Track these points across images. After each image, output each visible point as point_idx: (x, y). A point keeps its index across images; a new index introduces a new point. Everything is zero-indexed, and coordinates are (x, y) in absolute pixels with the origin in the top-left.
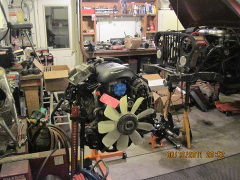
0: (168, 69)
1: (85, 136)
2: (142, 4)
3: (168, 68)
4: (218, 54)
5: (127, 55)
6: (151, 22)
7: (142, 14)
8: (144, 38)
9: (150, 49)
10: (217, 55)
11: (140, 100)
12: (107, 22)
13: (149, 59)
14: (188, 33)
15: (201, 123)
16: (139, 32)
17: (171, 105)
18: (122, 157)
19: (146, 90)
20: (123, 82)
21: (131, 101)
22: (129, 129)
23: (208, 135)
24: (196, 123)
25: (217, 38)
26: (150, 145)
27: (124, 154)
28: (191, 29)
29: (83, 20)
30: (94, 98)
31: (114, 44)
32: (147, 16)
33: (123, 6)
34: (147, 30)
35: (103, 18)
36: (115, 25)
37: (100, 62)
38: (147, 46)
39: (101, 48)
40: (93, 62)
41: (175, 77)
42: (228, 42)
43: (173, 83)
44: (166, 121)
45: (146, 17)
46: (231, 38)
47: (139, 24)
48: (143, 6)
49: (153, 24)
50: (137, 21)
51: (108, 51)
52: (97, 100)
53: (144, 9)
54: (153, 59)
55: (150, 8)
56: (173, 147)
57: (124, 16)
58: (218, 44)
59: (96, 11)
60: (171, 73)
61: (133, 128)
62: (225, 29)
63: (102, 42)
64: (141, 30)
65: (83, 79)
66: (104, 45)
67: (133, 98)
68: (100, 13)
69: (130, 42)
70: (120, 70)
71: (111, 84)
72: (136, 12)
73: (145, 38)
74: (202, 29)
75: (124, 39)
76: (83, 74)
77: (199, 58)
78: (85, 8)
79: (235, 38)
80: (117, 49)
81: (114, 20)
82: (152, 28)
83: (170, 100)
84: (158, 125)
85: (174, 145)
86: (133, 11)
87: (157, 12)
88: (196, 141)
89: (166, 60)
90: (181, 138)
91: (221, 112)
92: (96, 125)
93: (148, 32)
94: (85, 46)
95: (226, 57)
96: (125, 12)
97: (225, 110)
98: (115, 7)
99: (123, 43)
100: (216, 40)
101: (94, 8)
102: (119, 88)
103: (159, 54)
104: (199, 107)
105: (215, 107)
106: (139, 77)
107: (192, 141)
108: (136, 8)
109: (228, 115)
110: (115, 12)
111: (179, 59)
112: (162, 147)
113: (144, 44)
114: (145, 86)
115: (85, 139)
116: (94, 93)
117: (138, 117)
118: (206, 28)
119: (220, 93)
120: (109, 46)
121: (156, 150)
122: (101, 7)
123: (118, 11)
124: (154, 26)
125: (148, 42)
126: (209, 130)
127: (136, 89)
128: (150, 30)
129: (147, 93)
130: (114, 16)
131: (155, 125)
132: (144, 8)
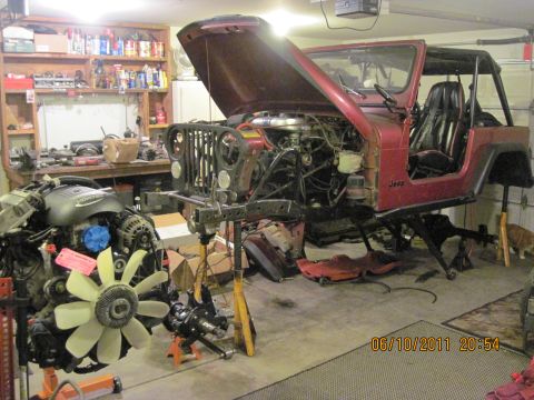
0: (196, 199)
1: (29, 340)
2: (137, 68)
3: (197, 197)
4: (291, 164)
5: (109, 176)
6: (158, 105)
7: (139, 88)
8: (144, 138)
9: (157, 161)
10: (289, 167)
11: (138, 257)
12: (63, 107)
13: (158, 183)
14: (231, 126)
15: (273, 304)
16: (134, 127)
17: (209, 273)
18: (112, 389)
19: (149, 235)
20: (102, 224)
21: (121, 260)
22: (121, 315)
23: (287, 325)
24: (262, 306)
25: (288, 133)
26: (171, 359)
27: (115, 382)
28: (237, 118)
29: (8, 102)
30: (42, 259)
31: (79, 154)
32: (150, 93)
33: (96, 72)
34: (151, 122)
35: (52, 98)
36: (79, 112)
37: (51, 186)
38: (152, 155)
39: (50, 164)
40: (36, 187)
41: (210, 212)
42: (308, 140)
43: (206, 226)
44: (198, 304)
45: (146, 95)
46: (312, 132)
47: (132, 112)
48: (139, 72)
49: (163, 109)
50: (129, 104)
51: (67, 168)
52: (49, 263)
53: (143, 79)
54: (166, 180)
55: (155, 77)
56: (218, 356)
57: (100, 93)
58: (290, 145)
59: (37, 82)
60: (202, 206)
61: (127, 312)
62: (301, 116)
63: (53, 150)
64: (138, 122)
65: (18, 223)
66: (57, 157)
67: (124, 253)
68: (46, 86)
69: (114, 148)
70: (95, 199)
71: (77, 228)
72: (124, 85)
73: (148, 139)
74: (258, 117)
75: (100, 142)
76: (18, 211)
77: (254, 173)
78: (10, 76)
79: (319, 132)
80: (87, 164)
81: (76, 101)
82: (161, 117)
83: (205, 261)
84: (183, 314)
85: (220, 351)
86: (118, 82)
87: (170, 86)
88: (264, 340)
89: (192, 182)
90: (233, 338)
91: (310, 279)
92: (51, 314)
93: (152, 126)
94: (14, 159)
95: (307, 169)
96: (101, 84)
97: (318, 275)
98: (79, 73)
99: (100, 152)
100: (286, 138)
101: (32, 77)
102: (95, 236)
103: (176, 170)
104: (267, 275)
105: (299, 272)
106: (134, 213)
107: (257, 341)
108: (124, 75)
109: (323, 285)
110: (79, 85)
111: (217, 176)
112: (196, 359)
113: (144, 151)
114: (147, 229)
115: (28, 347)
116: (43, 247)
117: (137, 290)
118: (266, 115)
119: (307, 243)
120: (69, 158)
121: (182, 367)
122: (46, 74)
123: (87, 84)
124: (165, 115)
125: (154, 146)
126: (289, 317)
127: (129, 236)
128: (157, 122)
129: (152, 243)
130: (78, 94)
131: (177, 314)
132: (143, 75)
